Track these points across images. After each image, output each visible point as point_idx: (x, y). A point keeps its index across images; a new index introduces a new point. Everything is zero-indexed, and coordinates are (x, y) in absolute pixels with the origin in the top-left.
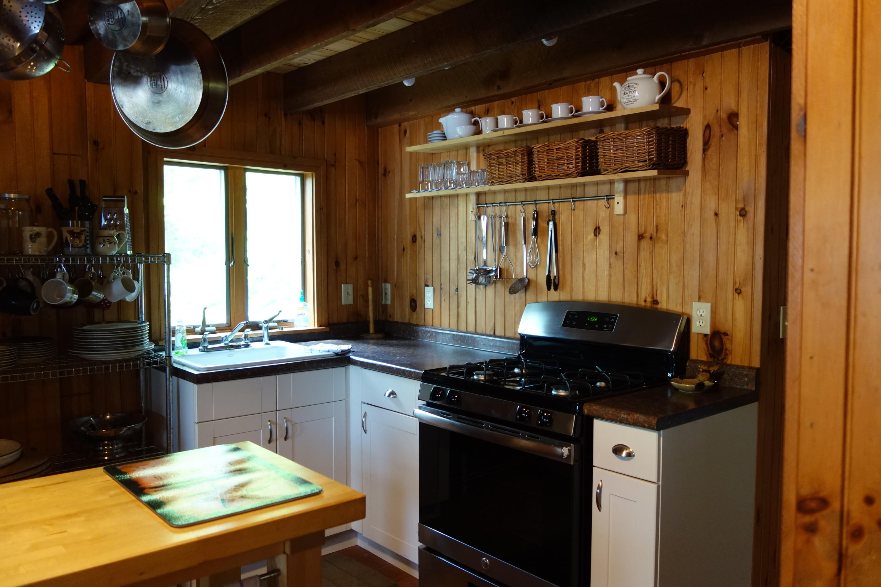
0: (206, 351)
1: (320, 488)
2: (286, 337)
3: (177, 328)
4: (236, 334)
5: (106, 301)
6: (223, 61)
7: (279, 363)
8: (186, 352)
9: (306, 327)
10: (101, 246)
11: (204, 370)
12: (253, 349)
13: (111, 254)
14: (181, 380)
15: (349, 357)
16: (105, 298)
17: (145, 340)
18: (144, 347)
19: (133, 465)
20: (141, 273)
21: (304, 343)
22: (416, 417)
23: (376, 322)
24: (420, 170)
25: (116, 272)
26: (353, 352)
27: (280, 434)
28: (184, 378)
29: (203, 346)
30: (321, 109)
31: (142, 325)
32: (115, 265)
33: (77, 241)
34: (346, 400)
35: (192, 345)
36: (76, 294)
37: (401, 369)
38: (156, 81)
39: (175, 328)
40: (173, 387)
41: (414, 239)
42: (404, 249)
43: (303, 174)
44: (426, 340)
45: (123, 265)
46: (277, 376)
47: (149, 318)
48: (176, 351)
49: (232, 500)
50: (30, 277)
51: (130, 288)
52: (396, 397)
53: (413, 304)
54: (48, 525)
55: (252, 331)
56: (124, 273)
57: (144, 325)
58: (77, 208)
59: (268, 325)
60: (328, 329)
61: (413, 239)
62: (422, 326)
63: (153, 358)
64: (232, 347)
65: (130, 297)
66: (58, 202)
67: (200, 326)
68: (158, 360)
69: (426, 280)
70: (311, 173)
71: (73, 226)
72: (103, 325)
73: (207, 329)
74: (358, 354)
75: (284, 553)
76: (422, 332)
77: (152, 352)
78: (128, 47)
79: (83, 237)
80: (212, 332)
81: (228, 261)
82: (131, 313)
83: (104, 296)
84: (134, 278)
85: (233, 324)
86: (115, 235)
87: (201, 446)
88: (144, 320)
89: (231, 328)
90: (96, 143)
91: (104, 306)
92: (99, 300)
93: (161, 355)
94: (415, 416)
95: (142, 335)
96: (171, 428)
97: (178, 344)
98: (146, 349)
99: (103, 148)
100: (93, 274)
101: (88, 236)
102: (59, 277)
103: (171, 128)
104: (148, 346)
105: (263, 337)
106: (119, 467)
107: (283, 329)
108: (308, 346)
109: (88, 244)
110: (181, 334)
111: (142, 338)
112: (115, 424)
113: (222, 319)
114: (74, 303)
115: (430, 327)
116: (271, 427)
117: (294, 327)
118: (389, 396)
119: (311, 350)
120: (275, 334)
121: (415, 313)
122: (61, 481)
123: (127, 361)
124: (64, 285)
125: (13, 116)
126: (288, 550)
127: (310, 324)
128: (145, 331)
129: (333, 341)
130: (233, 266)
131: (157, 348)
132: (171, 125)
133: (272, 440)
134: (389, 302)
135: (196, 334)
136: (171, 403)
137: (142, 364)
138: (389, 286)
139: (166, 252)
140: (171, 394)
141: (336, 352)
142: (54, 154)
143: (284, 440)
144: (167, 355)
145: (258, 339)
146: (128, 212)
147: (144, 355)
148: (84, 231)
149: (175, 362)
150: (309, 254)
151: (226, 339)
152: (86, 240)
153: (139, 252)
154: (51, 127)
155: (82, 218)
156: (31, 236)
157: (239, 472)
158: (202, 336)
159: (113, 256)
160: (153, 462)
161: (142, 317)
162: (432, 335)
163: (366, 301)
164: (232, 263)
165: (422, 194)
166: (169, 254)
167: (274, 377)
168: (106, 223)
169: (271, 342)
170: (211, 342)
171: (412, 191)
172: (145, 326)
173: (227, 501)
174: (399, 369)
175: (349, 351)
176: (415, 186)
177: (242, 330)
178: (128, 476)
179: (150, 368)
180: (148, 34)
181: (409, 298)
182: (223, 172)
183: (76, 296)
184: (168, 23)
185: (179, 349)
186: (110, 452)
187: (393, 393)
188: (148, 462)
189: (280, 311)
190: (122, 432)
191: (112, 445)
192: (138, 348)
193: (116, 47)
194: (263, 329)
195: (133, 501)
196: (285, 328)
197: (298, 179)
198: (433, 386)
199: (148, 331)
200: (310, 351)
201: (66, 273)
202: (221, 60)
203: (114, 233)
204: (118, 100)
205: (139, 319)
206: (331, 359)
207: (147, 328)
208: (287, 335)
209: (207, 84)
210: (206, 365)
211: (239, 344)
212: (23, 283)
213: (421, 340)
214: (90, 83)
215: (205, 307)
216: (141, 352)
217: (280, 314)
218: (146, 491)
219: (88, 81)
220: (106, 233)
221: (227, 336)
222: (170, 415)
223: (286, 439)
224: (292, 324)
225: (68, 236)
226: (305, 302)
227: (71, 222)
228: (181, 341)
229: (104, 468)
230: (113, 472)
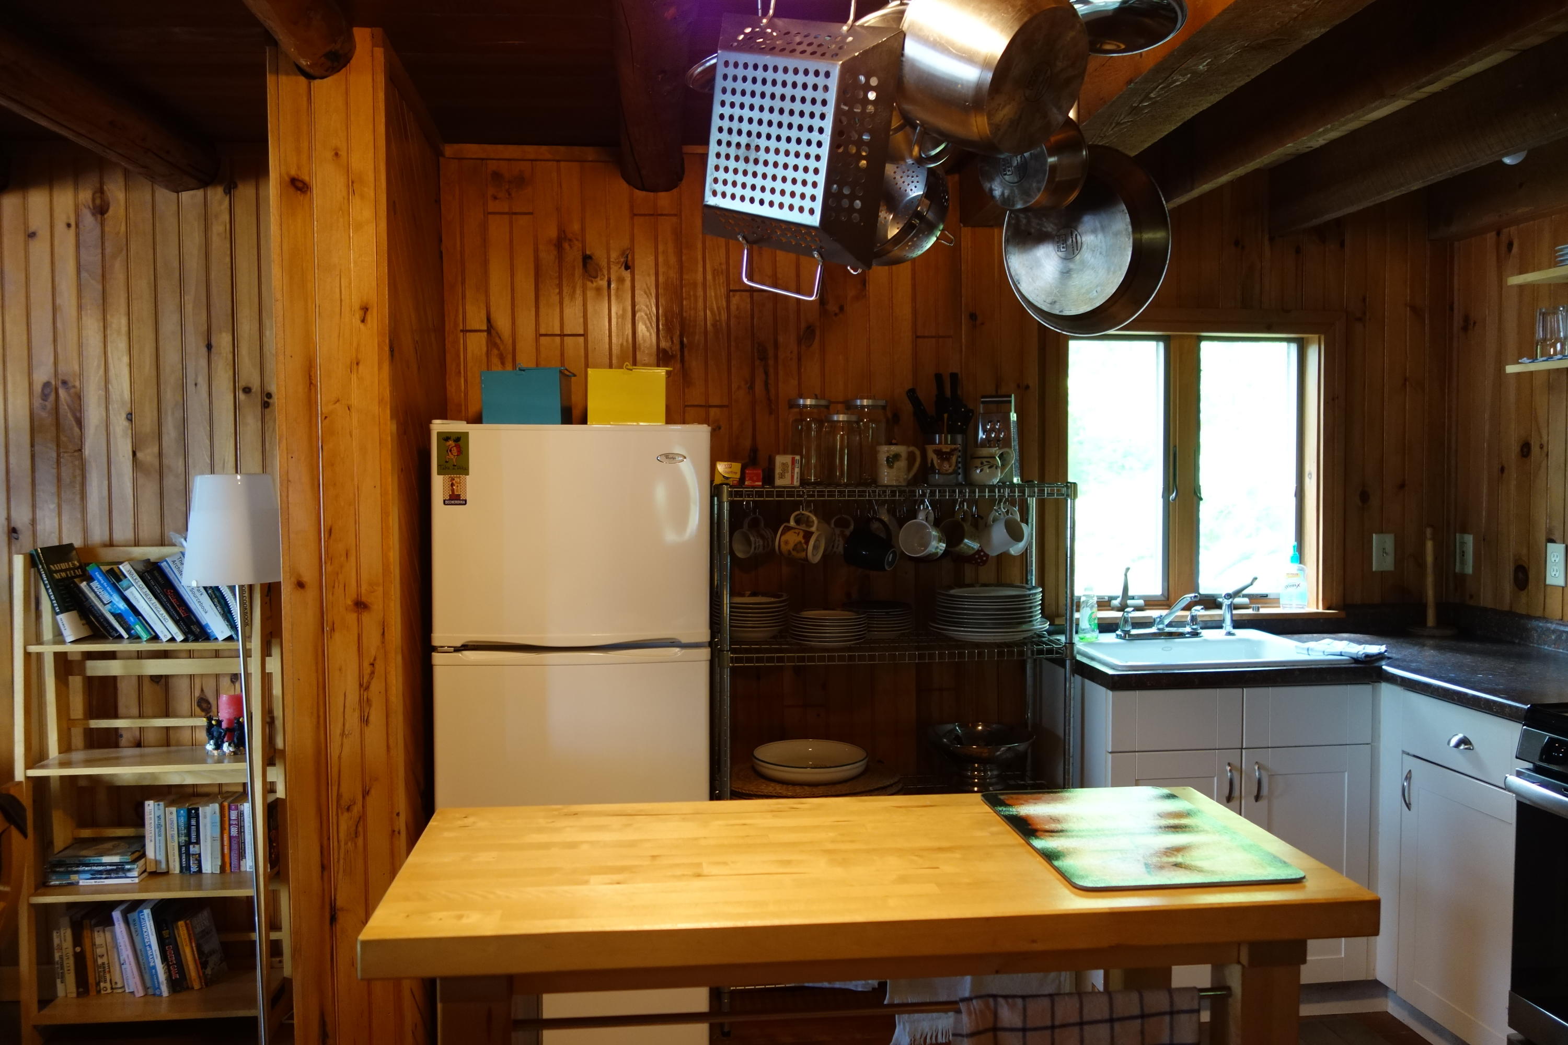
0: (1127, 638)
1: (1301, 874)
2: (1264, 623)
3: (1083, 599)
4: (1178, 613)
5: (982, 554)
6: (1163, 199)
7: (1248, 667)
8: (1097, 638)
9: (1303, 608)
10: (978, 471)
11: (1124, 669)
12: (1206, 641)
13: (991, 484)
14: (1087, 682)
15: (1380, 668)
16: (980, 549)
17: (1036, 616)
18: (1033, 625)
19: (1020, 796)
20: (1032, 512)
21: (1296, 636)
22: (1510, 791)
23: (1439, 606)
24: (1539, 318)
25: (997, 511)
26: (1389, 658)
27: (1246, 788)
28: (1093, 679)
29: (1123, 631)
30: (1338, 222)
31: (1032, 592)
32: (996, 500)
33: (946, 465)
34: (1373, 744)
35: (1106, 627)
36: (944, 543)
37: (1482, 697)
38: (1065, 241)
39: (1079, 598)
40: (1075, 692)
41: (1525, 450)
42: (1502, 470)
43: (1302, 339)
44: (1546, 647)
45: (1007, 500)
46: (1245, 689)
47: (1042, 582)
48: (1081, 635)
49: (1161, 867)
50: (885, 518)
51: (1016, 535)
52: (1470, 749)
53: (1520, 575)
54: (917, 856)
55: (1203, 611)
56: (1007, 512)
57: (1034, 591)
58: (946, 416)
59: (1232, 602)
60: (1343, 615)
61: (1522, 450)
62: (1538, 618)
63: (1047, 644)
64: (1171, 635)
65: (1016, 549)
66: (922, 408)
67: (1119, 597)
68: (1054, 647)
69: (1550, 531)
70: (1317, 336)
71: (940, 443)
72: (978, 589)
73: (1130, 602)
74: (1397, 663)
75: (1239, 962)
76: (1537, 631)
77: (1044, 634)
78: (1028, 205)
79: (954, 459)
80: (1138, 609)
81: (1167, 491)
82: (1015, 573)
83: (979, 545)
84: (1022, 521)
85: (1172, 596)
86: (996, 455)
87: (1115, 784)
88: (1034, 585)
89: (1168, 602)
90: (973, 316)
91: (979, 561)
92: (972, 552)
93: (1058, 640)
94: (1507, 788)
95: (1031, 608)
96: (1071, 755)
97: (1084, 624)
98: (1036, 629)
99: (982, 324)
100: (965, 512)
101: (959, 457)
102: (921, 517)
103: (1085, 307)
104: (1040, 625)
105: (1223, 621)
106: (1002, 797)
107: (1258, 610)
108: (1305, 642)
109: (959, 468)
110: (1088, 609)
111: (1031, 612)
112: (991, 739)
113: (1156, 589)
114: (939, 555)
115: (1558, 622)
116: (1232, 775)
117: (1279, 607)
118: (1457, 745)
119: (1308, 649)
120: (1244, 618)
121: (1524, 593)
122: (928, 803)
123: (1009, 645)
124: (928, 528)
125: (867, 288)
126: (1244, 959)
127: (1308, 603)
128: (1036, 602)
129: (1352, 636)
130: (1174, 500)
131: (1052, 628)
132: (1086, 304)
133: (1233, 797)
134: (1469, 570)
135: (1113, 609)
136: (1072, 716)
137: (1029, 652)
138: (1469, 539)
139: (1070, 480)
140: (1072, 702)
141: (1356, 657)
142: (917, 337)
143: (1253, 799)
144: (1068, 642)
145: (1214, 625)
146: (1015, 419)
147: (1033, 638)
148: (955, 449)
149: (1079, 653)
150: (1310, 478)
151: (1160, 621)
152: (957, 462)
153: (1030, 479)
154: (914, 299)
155: (953, 430)
156: (888, 458)
157: (1173, 830)
158: (1122, 613)
159: (994, 486)
160: (1046, 796)
161: (1032, 579)
162: (1559, 637)
163: (1421, 565)
164: (1174, 495)
165: (1540, 365)
166: (1075, 484)
167: (1240, 690)
168: (984, 437)
169: (1237, 631)
170: (1138, 624)
171: (1521, 359)
172: (1035, 594)
173: (1152, 866)
174: (1478, 697)
175: (1381, 656)
176: (1529, 350)
177: (1188, 608)
178: (1014, 810)
179: (1041, 660)
180: (1057, 179)
181: (1511, 564)
182: (1161, 345)
183: (943, 546)
184: (1085, 156)
185: (1085, 633)
186: (981, 781)
187: (1464, 741)
188: (1041, 795)
189: (1256, 579)
190: (998, 753)
191: (985, 771)
192: (1025, 627)
193: (1013, 205)
194: (1224, 607)
195: (1021, 845)
196: (1262, 607)
197: (1293, 348)
198: (1547, 736)
199: (1040, 602)
200: (1306, 652)
201: (931, 511)
202: (1161, 199)
203: (996, 451)
204: (1013, 274)
205: (1027, 583)
206: (1345, 668)
207: (1039, 596)
208: (1265, 620)
209: (1138, 236)
210: (1127, 662)
211: (1181, 630)
212: (875, 525)
213: (1535, 645)
214: (966, 228)
215: (1129, 566)
216: (1029, 634)
217: (1255, 584)
218: (1038, 834)
219: (964, 226)
220: (985, 451)
221: (1161, 616)
222: (1069, 736)
223: (1257, 798)
224: (1276, 602)
225: (935, 457)
226: (1301, 563)
227: (937, 436)
228: (1089, 621)
229: (983, 796)
230: (994, 801)
